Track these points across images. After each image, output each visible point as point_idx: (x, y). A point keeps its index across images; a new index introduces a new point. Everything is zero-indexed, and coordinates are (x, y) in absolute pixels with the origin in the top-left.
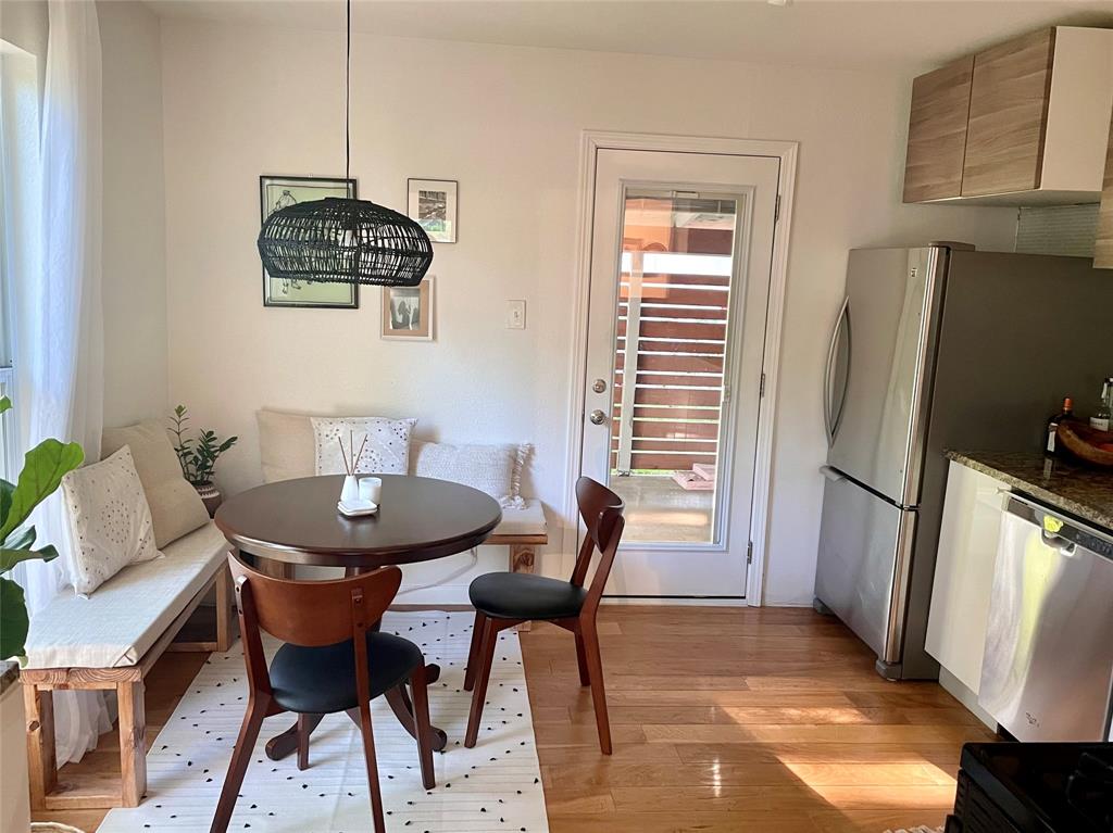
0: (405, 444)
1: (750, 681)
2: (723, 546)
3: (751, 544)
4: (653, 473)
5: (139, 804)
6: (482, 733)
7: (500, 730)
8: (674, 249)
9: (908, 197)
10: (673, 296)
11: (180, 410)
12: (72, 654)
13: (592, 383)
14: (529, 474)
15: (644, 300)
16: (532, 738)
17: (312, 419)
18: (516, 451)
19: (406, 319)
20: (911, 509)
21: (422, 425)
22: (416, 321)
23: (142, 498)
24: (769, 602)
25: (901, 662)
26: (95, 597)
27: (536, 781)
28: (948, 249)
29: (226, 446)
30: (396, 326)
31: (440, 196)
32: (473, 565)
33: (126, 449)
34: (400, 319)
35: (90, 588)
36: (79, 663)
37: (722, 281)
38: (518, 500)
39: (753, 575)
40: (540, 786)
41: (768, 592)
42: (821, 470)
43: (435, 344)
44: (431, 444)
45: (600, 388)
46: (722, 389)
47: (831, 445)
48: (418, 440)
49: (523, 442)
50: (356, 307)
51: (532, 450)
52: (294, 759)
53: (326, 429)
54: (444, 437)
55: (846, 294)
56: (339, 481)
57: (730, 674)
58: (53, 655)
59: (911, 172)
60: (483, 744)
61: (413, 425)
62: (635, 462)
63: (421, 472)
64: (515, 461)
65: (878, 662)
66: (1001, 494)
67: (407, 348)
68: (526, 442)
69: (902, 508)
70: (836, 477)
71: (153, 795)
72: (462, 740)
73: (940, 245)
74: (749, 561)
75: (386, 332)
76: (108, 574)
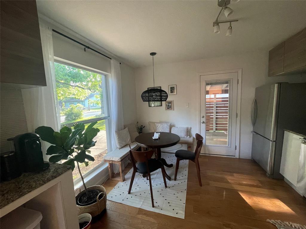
0: (169, 127)
1: (235, 174)
2: (230, 146)
3: (236, 146)
4: (220, 131)
5: (123, 182)
6: (178, 177)
7: (181, 178)
8: (222, 93)
9: (269, 75)
10: (223, 101)
11: (138, 122)
12: (113, 158)
13: (201, 116)
14: (191, 132)
15: (217, 102)
16: (187, 180)
17: (155, 124)
18: (188, 128)
19: (169, 107)
20: (274, 141)
21: (172, 124)
22: (171, 107)
23: (129, 135)
24: (241, 157)
25: (273, 175)
26: (120, 149)
27: (185, 190)
28: (281, 84)
29: (144, 127)
30: (168, 108)
31: (174, 88)
32: (181, 147)
33: (127, 128)
34: (168, 107)
35: (120, 148)
36: (113, 160)
37: (227, 98)
38: (188, 136)
39: (237, 152)
40: (186, 191)
41: (240, 155)
42: (251, 132)
43: (174, 111)
44: (174, 127)
45: (203, 117)
46: (228, 117)
47: (254, 127)
48: (171, 127)
49: (189, 127)
50: (162, 106)
51: (191, 128)
52: (146, 178)
53: (157, 125)
54: (176, 126)
55: (255, 97)
56: (154, 133)
57: (230, 172)
58: (110, 158)
59: (270, 70)
60: (177, 180)
61: (170, 124)
62: (216, 129)
63: (172, 132)
64: (188, 130)
65: (267, 174)
66: (301, 139)
67: (170, 112)
68: (190, 127)
69: (271, 141)
70: (255, 134)
71: (126, 180)
72: (174, 178)
73: (278, 83)
74: (236, 149)
75: (166, 109)
76: (123, 146)
